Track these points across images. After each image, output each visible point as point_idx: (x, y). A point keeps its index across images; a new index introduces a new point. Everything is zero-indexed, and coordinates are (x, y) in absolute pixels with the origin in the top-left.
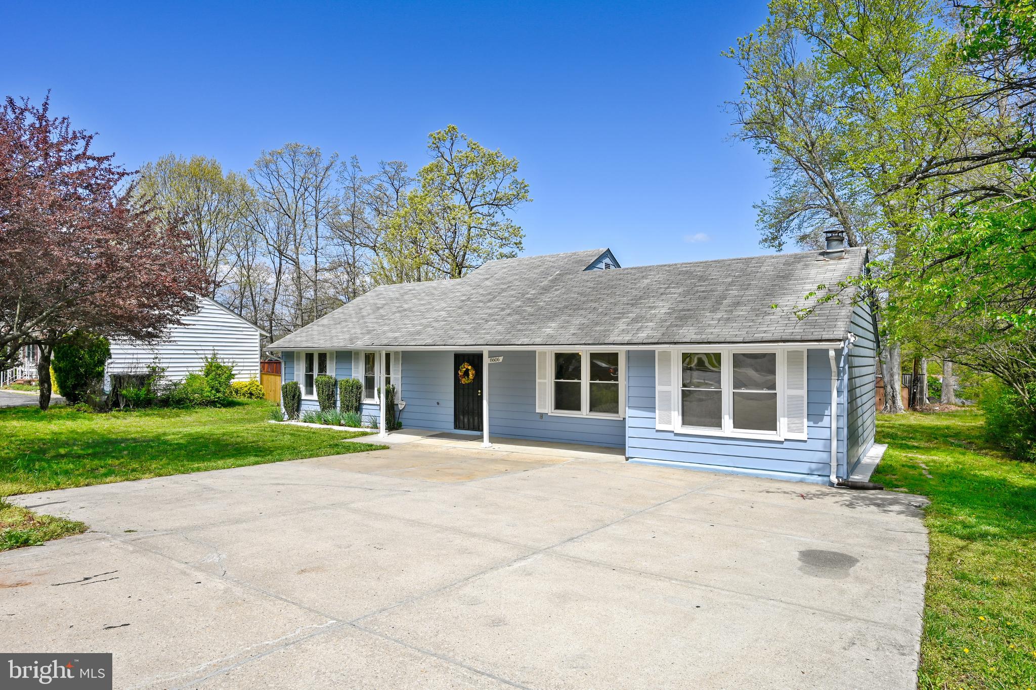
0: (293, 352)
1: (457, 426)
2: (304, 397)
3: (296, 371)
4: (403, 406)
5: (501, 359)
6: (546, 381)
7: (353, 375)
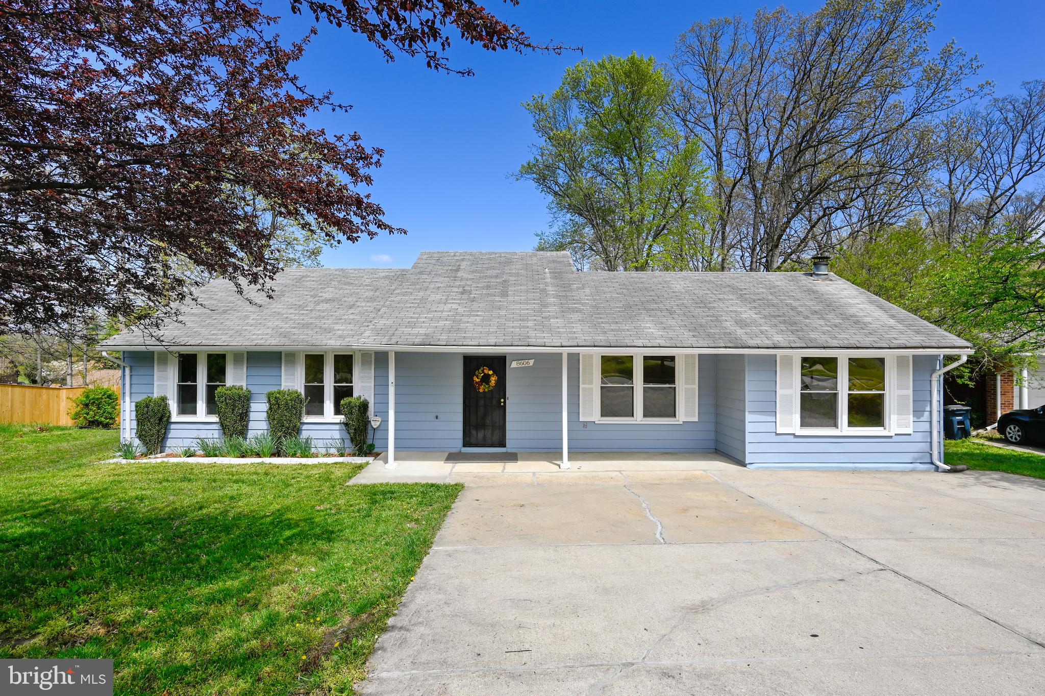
0: (153, 352)
1: (466, 444)
2: (175, 417)
3: (159, 380)
4: (378, 423)
5: (531, 362)
6: (593, 386)
7: (283, 384)
